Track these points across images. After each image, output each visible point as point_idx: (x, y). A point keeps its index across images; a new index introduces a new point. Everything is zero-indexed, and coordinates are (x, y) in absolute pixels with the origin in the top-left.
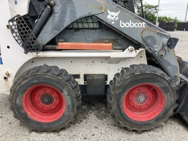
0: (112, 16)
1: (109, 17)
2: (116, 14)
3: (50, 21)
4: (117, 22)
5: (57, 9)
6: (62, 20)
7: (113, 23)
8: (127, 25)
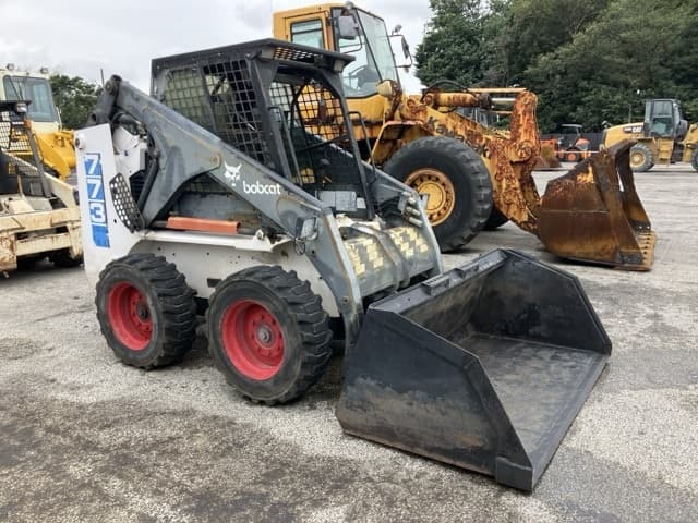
0: (232, 174)
1: (227, 175)
2: (236, 170)
3: (157, 179)
4: (239, 183)
5: (163, 162)
6: (169, 181)
7: (234, 185)
8: (254, 189)
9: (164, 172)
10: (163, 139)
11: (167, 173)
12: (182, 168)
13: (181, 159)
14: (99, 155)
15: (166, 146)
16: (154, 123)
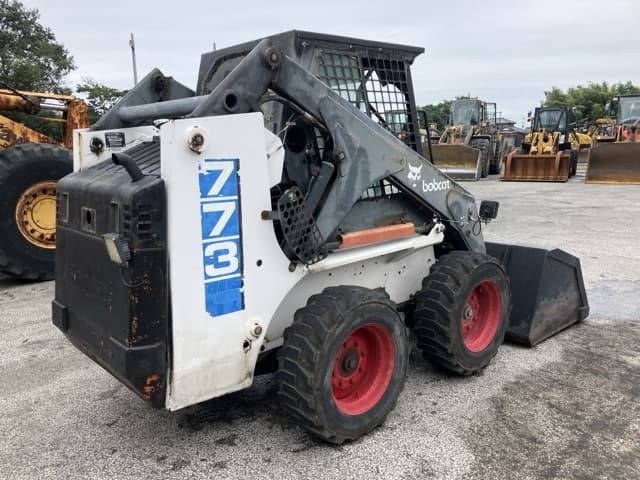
0: (414, 174)
1: (410, 176)
2: (417, 170)
3: (333, 192)
5: (345, 169)
6: (350, 190)
7: (415, 185)
8: (431, 187)
9: (344, 180)
10: (348, 138)
11: (348, 181)
12: (367, 172)
13: (366, 163)
14: (237, 162)
15: (351, 147)
16: (336, 118)
